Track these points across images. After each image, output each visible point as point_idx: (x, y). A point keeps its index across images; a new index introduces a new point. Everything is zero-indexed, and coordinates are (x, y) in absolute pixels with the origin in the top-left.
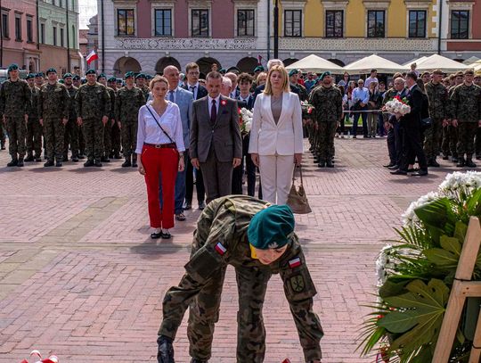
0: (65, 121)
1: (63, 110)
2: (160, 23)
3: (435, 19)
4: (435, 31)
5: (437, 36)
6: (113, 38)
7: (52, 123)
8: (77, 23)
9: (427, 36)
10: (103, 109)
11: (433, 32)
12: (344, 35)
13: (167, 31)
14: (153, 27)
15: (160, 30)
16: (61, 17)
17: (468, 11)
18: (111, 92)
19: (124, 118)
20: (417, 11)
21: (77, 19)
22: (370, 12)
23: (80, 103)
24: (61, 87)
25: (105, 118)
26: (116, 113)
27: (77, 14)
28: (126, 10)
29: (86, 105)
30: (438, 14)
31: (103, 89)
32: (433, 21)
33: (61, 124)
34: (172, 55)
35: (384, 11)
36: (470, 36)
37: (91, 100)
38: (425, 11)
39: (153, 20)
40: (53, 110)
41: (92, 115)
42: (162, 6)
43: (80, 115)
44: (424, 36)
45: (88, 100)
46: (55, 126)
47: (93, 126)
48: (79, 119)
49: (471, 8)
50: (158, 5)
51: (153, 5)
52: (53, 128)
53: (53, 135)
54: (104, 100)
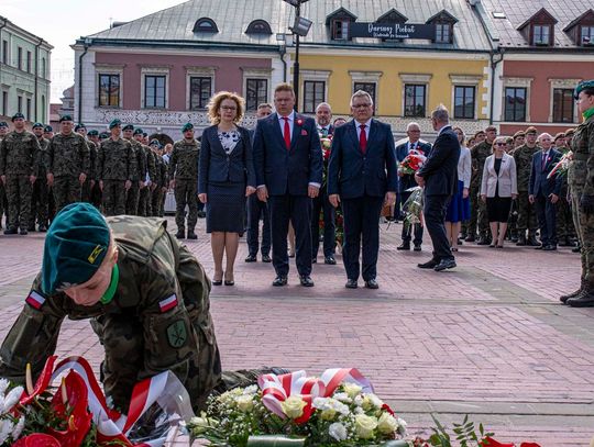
0: (33, 178)
1: (31, 165)
2: (151, 92)
3: (486, 97)
4: (486, 111)
5: (488, 117)
6: (92, 109)
7: (17, 180)
8: (48, 93)
9: (476, 117)
10: (80, 165)
11: (483, 112)
12: (376, 113)
13: (160, 102)
14: (142, 98)
15: (150, 102)
16: (28, 85)
17: (526, 88)
18: (92, 146)
19: (107, 176)
20: (465, 87)
21: (48, 87)
22: (407, 85)
23: (52, 156)
24: (31, 136)
25: (83, 176)
26: (98, 170)
27: (49, 82)
28: (110, 76)
29: (59, 159)
30: (489, 91)
31: (82, 139)
32: (484, 99)
33: (28, 182)
34: (164, 132)
35: (425, 86)
36: (528, 118)
37: (66, 153)
38: (474, 87)
39: (143, 88)
40: (19, 164)
41: (66, 172)
42: (155, 71)
43: (51, 171)
44: (473, 117)
45: (62, 153)
46: (20, 184)
47: (67, 186)
48: (49, 176)
49: (529, 86)
50: (149, 70)
51: (143, 70)
52: (18, 187)
53: (18, 195)
54: (82, 154)
